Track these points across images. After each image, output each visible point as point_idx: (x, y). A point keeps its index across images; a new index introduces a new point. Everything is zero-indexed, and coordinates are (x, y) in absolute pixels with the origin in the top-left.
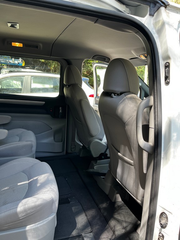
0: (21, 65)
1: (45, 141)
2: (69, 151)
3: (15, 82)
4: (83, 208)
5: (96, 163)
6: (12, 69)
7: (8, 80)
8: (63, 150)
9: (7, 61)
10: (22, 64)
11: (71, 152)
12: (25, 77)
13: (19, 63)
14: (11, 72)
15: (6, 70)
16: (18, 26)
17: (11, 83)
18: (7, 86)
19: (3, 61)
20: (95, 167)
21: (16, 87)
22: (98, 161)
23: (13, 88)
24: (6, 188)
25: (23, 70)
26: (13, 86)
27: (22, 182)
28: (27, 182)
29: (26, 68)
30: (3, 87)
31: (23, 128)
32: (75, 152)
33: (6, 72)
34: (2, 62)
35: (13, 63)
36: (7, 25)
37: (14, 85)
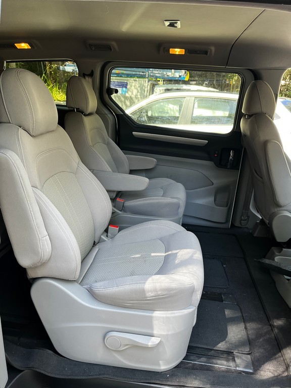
0: (183, 79)
1: (201, 201)
2: (237, 224)
3: (171, 106)
4: (242, 316)
5: (280, 252)
6: (170, 86)
7: (162, 104)
8: (227, 221)
9: (165, 73)
10: (185, 78)
11: (240, 226)
12: (185, 99)
13: (180, 76)
14: (168, 90)
15: (161, 88)
16: (179, 25)
17: (166, 108)
18: (160, 112)
19: (159, 73)
20: (277, 259)
21: (172, 114)
22: (284, 249)
23: (167, 115)
24: (137, 256)
25: (185, 87)
26: (167, 113)
27: (157, 252)
28: (164, 254)
29: (191, 83)
30: (154, 113)
31: (171, 177)
32: (247, 228)
33: (160, 90)
34: (157, 76)
35: (172, 77)
36: (164, 25)
37: (169, 111)
